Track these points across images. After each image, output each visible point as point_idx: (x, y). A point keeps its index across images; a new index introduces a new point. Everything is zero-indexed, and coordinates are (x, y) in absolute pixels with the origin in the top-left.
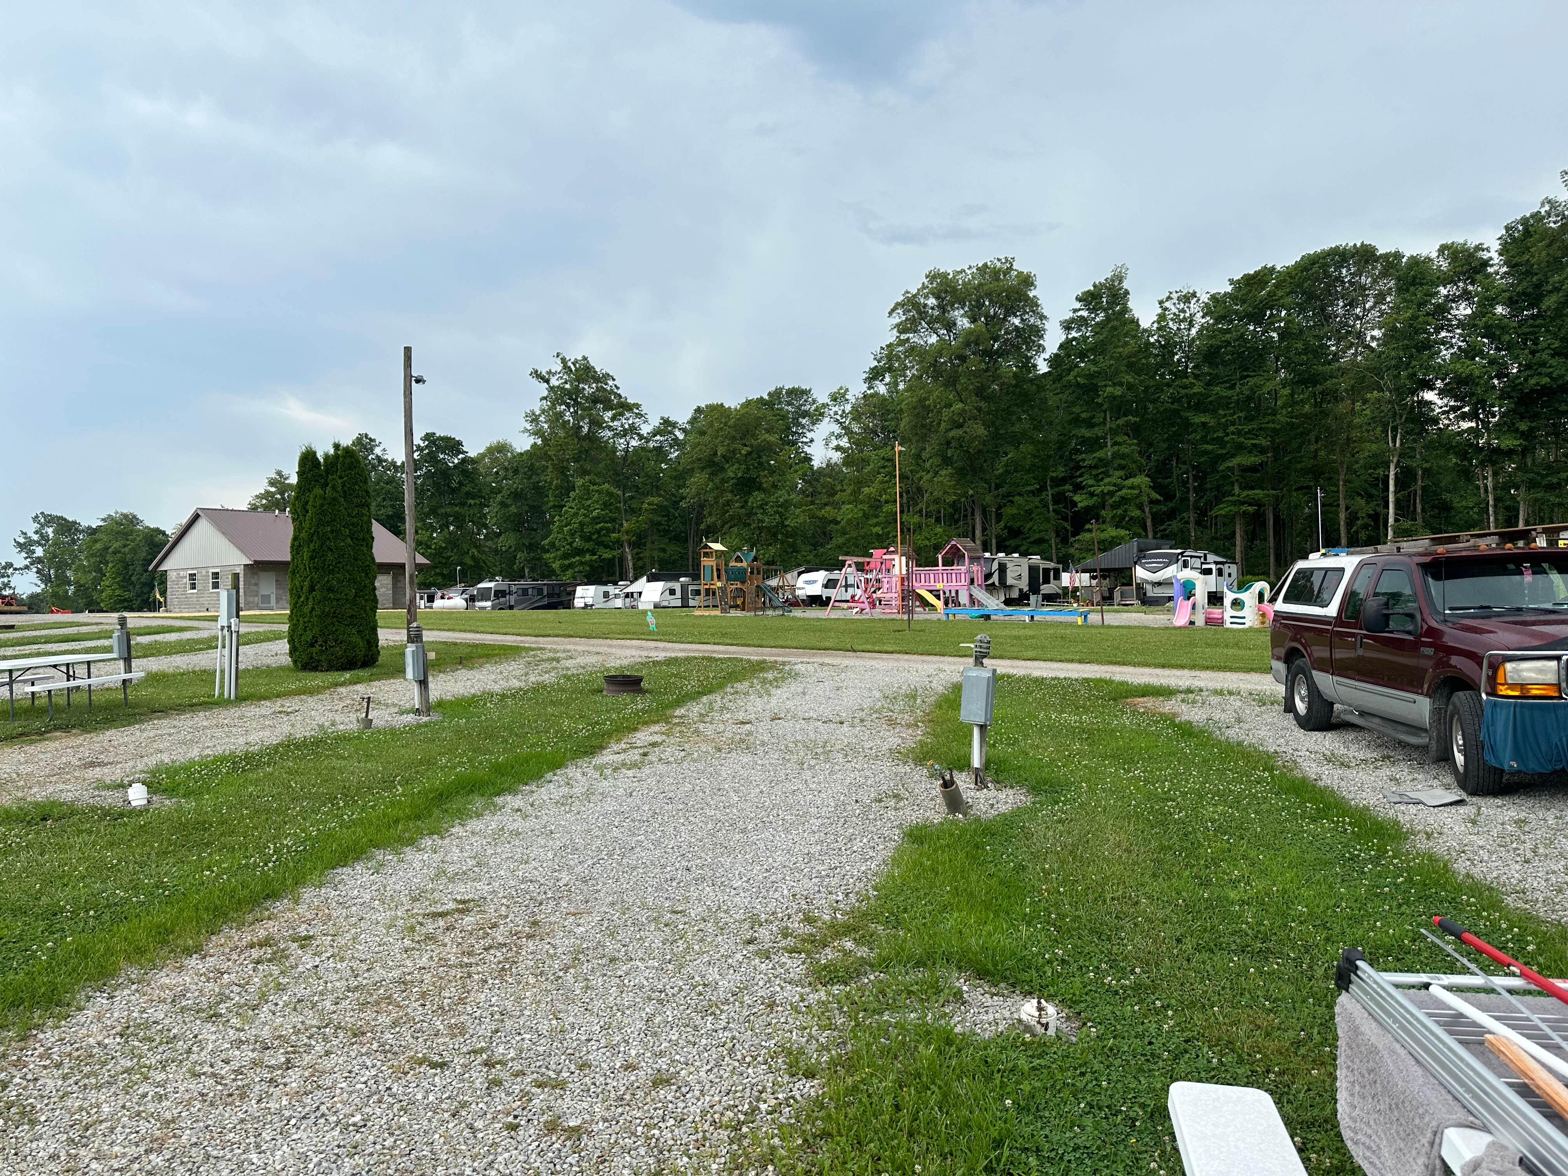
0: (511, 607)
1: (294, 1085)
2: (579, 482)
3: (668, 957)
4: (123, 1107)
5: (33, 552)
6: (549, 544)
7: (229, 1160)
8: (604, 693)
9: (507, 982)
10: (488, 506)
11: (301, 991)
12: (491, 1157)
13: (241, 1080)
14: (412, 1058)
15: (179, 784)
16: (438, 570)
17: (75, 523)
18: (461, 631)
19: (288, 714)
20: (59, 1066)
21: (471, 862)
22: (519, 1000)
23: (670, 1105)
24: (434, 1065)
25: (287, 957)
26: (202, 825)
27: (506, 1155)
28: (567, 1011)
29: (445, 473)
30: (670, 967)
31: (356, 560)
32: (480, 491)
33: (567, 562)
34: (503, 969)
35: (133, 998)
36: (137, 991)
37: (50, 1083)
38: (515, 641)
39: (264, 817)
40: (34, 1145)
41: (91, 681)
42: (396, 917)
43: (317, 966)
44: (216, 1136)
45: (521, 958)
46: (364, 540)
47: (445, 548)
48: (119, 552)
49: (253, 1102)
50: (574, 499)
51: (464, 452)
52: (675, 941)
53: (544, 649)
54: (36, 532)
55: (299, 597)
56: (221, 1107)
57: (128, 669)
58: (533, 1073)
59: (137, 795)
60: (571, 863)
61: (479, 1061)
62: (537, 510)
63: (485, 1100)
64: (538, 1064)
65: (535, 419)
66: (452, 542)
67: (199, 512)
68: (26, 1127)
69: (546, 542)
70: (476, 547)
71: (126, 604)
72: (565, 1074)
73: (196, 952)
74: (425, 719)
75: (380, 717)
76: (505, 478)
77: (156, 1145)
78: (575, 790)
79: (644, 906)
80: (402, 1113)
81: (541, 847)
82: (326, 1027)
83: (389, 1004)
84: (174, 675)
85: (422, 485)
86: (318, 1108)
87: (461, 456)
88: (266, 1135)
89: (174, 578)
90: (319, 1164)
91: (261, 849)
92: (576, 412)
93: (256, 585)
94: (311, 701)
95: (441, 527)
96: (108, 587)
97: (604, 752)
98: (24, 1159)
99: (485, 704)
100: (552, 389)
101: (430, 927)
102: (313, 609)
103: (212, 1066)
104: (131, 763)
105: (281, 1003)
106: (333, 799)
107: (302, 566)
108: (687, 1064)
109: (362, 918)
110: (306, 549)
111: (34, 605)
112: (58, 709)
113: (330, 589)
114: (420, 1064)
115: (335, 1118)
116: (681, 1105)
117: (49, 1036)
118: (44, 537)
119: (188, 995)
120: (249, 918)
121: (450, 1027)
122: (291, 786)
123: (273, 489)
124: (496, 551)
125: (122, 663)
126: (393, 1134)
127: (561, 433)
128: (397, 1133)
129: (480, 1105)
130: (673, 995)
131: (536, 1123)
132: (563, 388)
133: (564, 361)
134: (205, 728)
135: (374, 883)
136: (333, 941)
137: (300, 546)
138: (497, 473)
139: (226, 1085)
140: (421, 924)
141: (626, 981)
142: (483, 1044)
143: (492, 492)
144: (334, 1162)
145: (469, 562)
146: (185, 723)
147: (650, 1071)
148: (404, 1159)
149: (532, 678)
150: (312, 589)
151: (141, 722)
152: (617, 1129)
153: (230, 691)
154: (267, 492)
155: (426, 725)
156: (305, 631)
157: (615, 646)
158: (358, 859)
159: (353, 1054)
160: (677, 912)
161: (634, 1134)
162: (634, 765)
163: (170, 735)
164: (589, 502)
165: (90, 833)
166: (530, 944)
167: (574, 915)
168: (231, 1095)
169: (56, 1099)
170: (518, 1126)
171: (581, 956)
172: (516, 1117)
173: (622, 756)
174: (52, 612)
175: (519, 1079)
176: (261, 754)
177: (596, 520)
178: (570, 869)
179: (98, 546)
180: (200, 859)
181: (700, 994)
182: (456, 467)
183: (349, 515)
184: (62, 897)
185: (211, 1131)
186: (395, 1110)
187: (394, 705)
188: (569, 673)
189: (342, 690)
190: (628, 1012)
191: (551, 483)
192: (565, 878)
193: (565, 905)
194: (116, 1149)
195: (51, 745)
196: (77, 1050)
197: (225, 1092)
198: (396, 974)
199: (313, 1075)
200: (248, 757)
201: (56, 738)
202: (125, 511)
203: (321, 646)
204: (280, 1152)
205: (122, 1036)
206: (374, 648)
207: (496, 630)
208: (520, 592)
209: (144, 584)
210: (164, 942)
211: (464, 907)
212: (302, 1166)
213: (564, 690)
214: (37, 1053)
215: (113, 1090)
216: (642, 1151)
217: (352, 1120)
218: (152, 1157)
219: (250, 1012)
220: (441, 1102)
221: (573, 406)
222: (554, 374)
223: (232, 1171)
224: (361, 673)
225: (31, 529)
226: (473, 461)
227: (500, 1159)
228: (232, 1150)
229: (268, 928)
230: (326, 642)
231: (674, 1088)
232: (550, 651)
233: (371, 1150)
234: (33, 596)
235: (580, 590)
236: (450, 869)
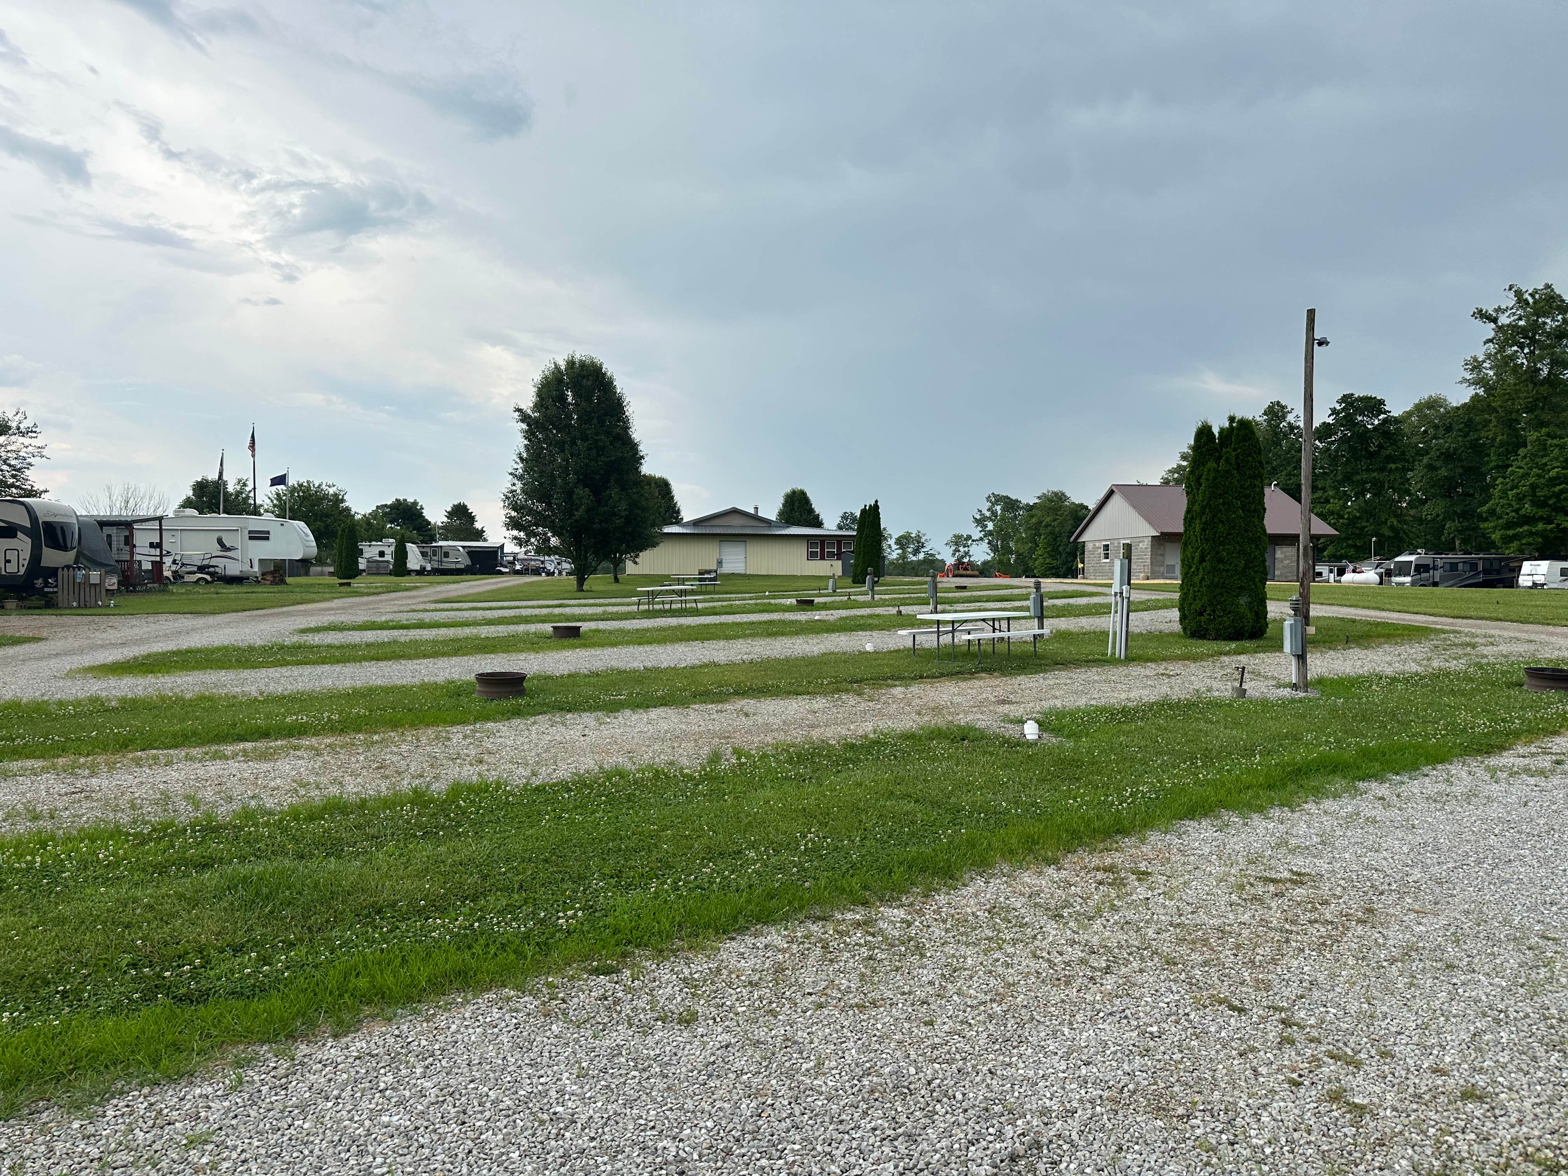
0: (1435, 584)
1: (1109, 987)
2: (1532, 436)
3: (1522, 981)
4: (981, 963)
5: (986, 526)
6: (1488, 511)
7: (1048, 1026)
8: (1525, 687)
9: (1324, 956)
10: (1412, 470)
11: (1130, 915)
12: (1267, 1101)
13: (1069, 971)
14: (1214, 996)
15: (1064, 726)
16: (1350, 542)
17: (1017, 501)
18: (1364, 607)
19: (1169, 676)
20: (944, 921)
21: (1316, 839)
22: (1332, 976)
23: (1476, 1121)
24: (1232, 1008)
25: (1125, 885)
26: (1076, 763)
27: (1282, 1104)
28: (1383, 1000)
29: (1363, 436)
30: (1521, 991)
31: (1246, 531)
32: (1403, 453)
33: (1511, 532)
34: (1324, 944)
35: (1002, 887)
36: (1006, 882)
37: (937, 932)
38: (1425, 622)
39: (1128, 764)
40: (921, 971)
41: (1012, 633)
42: (1229, 874)
43: (1148, 899)
44: (1042, 1006)
45: (1345, 939)
46: (1255, 511)
47: (1359, 518)
48: (1050, 525)
49: (1074, 990)
50: (1525, 457)
51: (1385, 412)
52: (1537, 967)
53: (1459, 632)
54: (989, 510)
55: (1190, 567)
56: (1049, 986)
57: (1041, 626)
58: (1329, 1044)
59: (1031, 730)
60: (1429, 861)
61: (1277, 1016)
62: (1474, 473)
63: (1274, 1052)
64: (1336, 1037)
65: (1476, 366)
66: (1368, 511)
67: (1114, 488)
68: (918, 957)
69: (1485, 508)
70: (1396, 516)
71: (1054, 571)
72: (1363, 1056)
73: (1053, 864)
74: (1302, 695)
75: (1254, 688)
76: (1435, 437)
77: (998, 999)
78: (1454, 789)
79: (1506, 922)
80: (1194, 1038)
81: (1397, 839)
82: (1145, 949)
83: (1204, 945)
84: (1078, 634)
85: (1336, 451)
86: (1124, 1011)
87: (1382, 417)
88: (1079, 1018)
89: (1090, 548)
90: (1115, 1053)
91: (1119, 790)
92: (1532, 352)
93: (1162, 555)
94: (1193, 667)
95: (1356, 496)
96: (1040, 557)
97: (1505, 754)
98: (913, 979)
99: (1370, 686)
100: (1500, 329)
101: (1260, 890)
102: (1203, 579)
103: (1049, 953)
104: (1032, 705)
105: (1112, 921)
106: (1193, 758)
107: (1193, 538)
108: (1511, 1090)
109: (1198, 868)
110: (1198, 522)
111: (984, 570)
112: (985, 655)
113: (1220, 561)
114: (1220, 1004)
115: (1136, 1023)
116: (1489, 1125)
117: (942, 899)
118: (994, 513)
119: (1042, 895)
120: (1101, 846)
121: (1257, 980)
122: (1158, 742)
123: (1185, 463)
124: (1420, 521)
125: (1036, 620)
126: (1182, 1052)
127: (1511, 380)
128: (1185, 1051)
129: (1268, 1055)
130: (1515, 1019)
131: (1320, 1087)
132: (1516, 326)
133: (1519, 294)
134: (1095, 681)
135: (1215, 839)
136: (1167, 881)
137: (1192, 518)
138: (1425, 432)
139: (1056, 971)
140: (1252, 885)
141: (1460, 991)
142: (1285, 1004)
143: (1417, 454)
144: (1128, 1056)
145: (1386, 532)
146: (1080, 676)
147: (1462, 1082)
148: (1187, 1074)
149: (1435, 664)
150: (1202, 560)
151: (1045, 671)
152: (1406, 1122)
153: (1120, 651)
154: (1179, 466)
155: (1300, 701)
156: (1195, 599)
157: (1557, 634)
158: (1206, 815)
159: (1162, 978)
160: (1548, 939)
161: (1424, 1132)
162: (1542, 773)
163: (1066, 685)
164: (1545, 460)
165: (991, 754)
166: (1360, 928)
167: (1417, 912)
168: (1059, 980)
169: (939, 944)
170: (1301, 1084)
171: (1413, 953)
172: (1300, 1076)
173: (1527, 761)
174: (996, 576)
175: (1313, 1045)
176: (1136, 710)
177: (1553, 481)
178: (1425, 868)
179: (1034, 520)
180: (1069, 790)
181: (1552, 1027)
182: (1376, 428)
183: (1242, 487)
184: (965, 800)
185: (1039, 1001)
186: (1188, 1033)
187: (1274, 678)
188: (1485, 661)
189: (1226, 659)
190: (1454, 1020)
191: (1494, 439)
192: (1417, 874)
193: (1410, 901)
194: (972, 991)
195: (977, 683)
196: (958, 914)
197: (1055, 976)
198: (1216, 922)
199: (1125, 984)
200: (1124, 711)
201: (982, 678)
202: (1055, 490)
203: (1209, 615)
204: (1087, 1034)
205: (989, 913)
206: (1262, 621)
207: (1405, 608)
208: (1448, 567)
209: (1069, 554)
210: (1031, 850)
211: (1298, 879)
212: (1101, 1050)
213: (1472, 680)
214: (932, 908)
215: (976, 949)
216: (1429, 1151)
217: (1149, 1029)
218: (994, 1005)
219: (1086, 921)
220: (1233, 1040)
221: (1529, 346)
222: (1504, 311)
223: (1048, 1035)
224: (1247, 644)
225: (985, 506)
226: (1397, 420)
227: (1275, 1105)
228: (1051, 1020)
229: (1116, 858)
230: (1214, 611)
231: (1486, 1106)
232: (1466, 635)
233: (1160, 1057)
234: (985, 563)
235: (1527, 567)
236: (1293, 842)
